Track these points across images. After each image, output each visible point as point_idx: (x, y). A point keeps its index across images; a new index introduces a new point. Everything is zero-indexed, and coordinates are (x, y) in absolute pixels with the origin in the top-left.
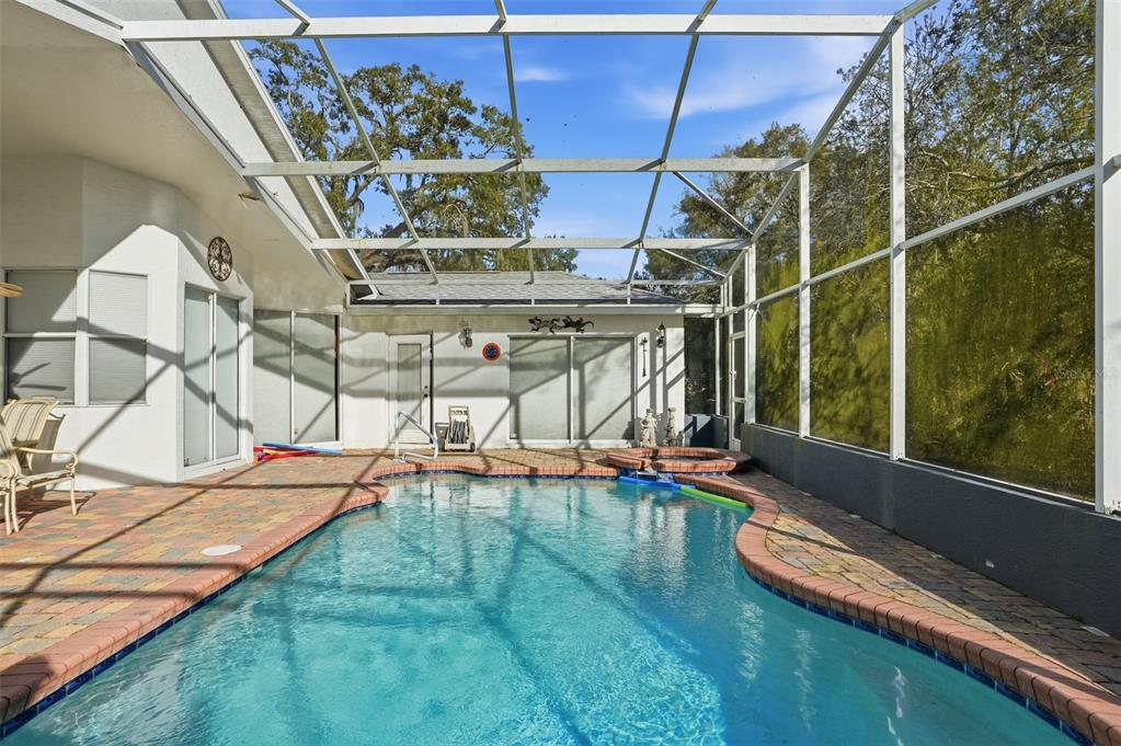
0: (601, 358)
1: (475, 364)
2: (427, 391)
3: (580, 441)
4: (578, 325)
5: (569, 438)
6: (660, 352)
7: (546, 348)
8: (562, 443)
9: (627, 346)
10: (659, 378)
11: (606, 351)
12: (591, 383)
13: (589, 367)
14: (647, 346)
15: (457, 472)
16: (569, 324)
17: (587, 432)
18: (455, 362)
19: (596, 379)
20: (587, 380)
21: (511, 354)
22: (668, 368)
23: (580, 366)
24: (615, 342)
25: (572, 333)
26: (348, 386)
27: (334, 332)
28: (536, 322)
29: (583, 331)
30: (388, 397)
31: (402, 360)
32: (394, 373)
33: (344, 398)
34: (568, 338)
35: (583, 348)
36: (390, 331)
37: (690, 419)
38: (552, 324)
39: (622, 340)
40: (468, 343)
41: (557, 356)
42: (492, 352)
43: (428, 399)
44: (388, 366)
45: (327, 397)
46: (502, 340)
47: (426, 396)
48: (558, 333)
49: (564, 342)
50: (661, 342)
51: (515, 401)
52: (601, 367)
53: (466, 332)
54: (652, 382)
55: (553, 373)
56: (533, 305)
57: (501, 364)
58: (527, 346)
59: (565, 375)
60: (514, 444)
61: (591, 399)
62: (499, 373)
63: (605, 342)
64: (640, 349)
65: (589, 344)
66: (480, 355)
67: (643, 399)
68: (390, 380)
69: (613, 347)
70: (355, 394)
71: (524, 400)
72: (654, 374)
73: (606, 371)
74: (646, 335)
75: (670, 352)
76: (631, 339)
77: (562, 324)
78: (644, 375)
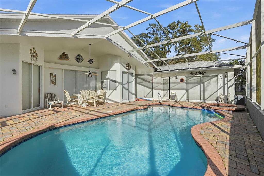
0: (209, 81)
1: (178, 83)
2: (169, 89)
3: (203, 101)
4: (202, 73)
5: (200, 100)
6: (226, 79)
7: (194, 79)
8: (199, 101)
9: (216, 78)
10: (226, 86)
11: (211, 79)
12: (206, 87)
13: (206, 83)
14: (222, 77)
15: (168, 105)
16: (200, 73)
17: (205, 99)
18: (175, 83)
19: (208, 86)
20: (205, 86)
21: (186, 81)
22: (229, 83)
23: (203, 83)
24: (213, 77)
25: (201, 75)
26: (154, 88)
27: (152, 77)
28: (192, 73)
29: (203, 75)
30: (162, 90)
31: (164, 82)
32: (163, 85)
33: (153, 90)
34: (200, 76)
35: (204, 79)
36: (162, 77)
37: (236, 97)
38: (196, 73)
39: (215, 76)
40: (177, 79)
41: (198, 81)
42: (182, 80)
44: (161, 84)
45: (151, 90)
46: (184, 78)
47: (168, 90)
48: (197, 75)
49: (199, 77)
50: (226, 76)
51: (187, 91)
52: (209, 83)
53: (176, 76)
54: (224, 87)
55: (197, 85)
56: (190, 69)
57: (184, 83)
58: (190, 79)
59: (200, 85)
60: (187, 101)
61: (206, 91)
62: (184, 85)
63: (210, 77)
64: (220, 78)
65: (206, 78)
66: (179, 81)
67: (221, 91)
68: (162, 86)
69: (213, 78)
70: (156, 89)
71: (190, 91)
72: (224, 84)
73: (211, 84)
74: (222, 75)
75: (229, 79)
76: (217, 76)
77: (198, 73)
78: (221, 85)
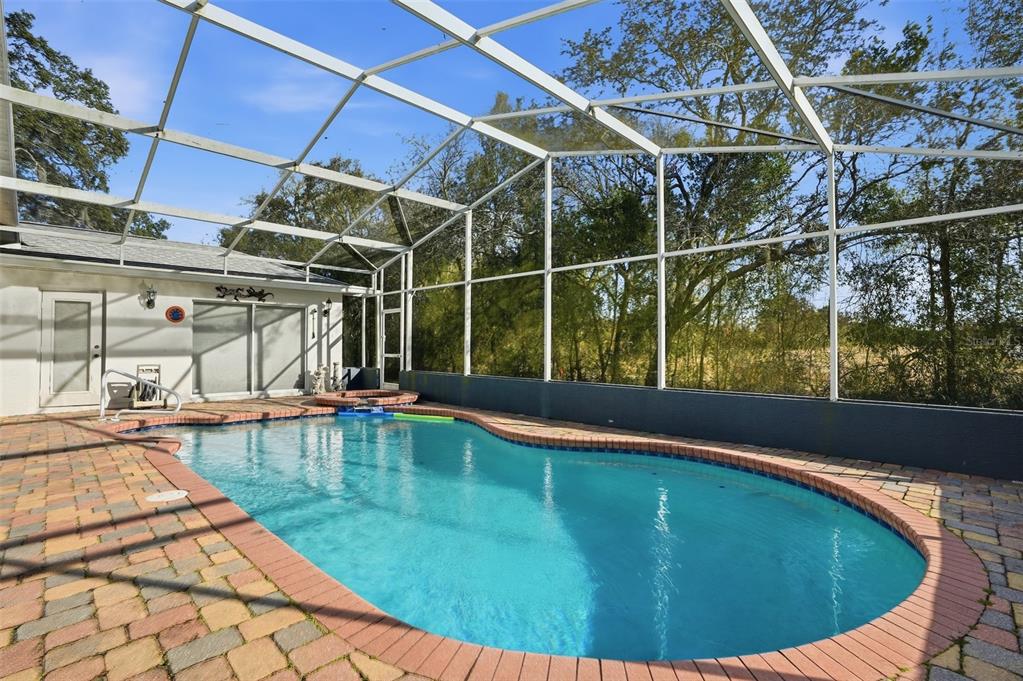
0: (277, 323)
1: (157, 325)
2: (99, 351)
3: (260, 392)
4: (261, 295)
5: (249, 389)
6: (325, 320)
7: (229, 313)
8: (245, 395)
9: (298, 315)
10: (324, 340)
11: (281, 318)
12: (268, 343)
13: (266, 331)
14: (316, 314)
16: (252, 293)
17: (264, 385)
18: (135, 322)
19: (272, 341)
20: (265, 340)
21: (194, 316)
22: (331, 333)
23: (259, 330)
24: (289, 311)
25: (254, 302)
28: (222, 290)
29: (264, 301)
30: (40, 358)
31: (59, 319)
32: (49, 334)
34: (250, 307)
35: (262, 315)
36: (44, 286)
37: (347, 372)
38: (237, 292)
39: (294, 310)
40: (150, 304)
41: (239, 320)
42: (175, 315)
43: (99, 360)
44: (41, 325)
46: (186, 303)
47: (96, 356)
48: (242, 301)
49: (245, 309)
50: (326, 313)
51: (197, 360)
52: (276, 331)
53: (151, 292)
54: (319, 343)
55: (234, 335)
56: (226, 275)
57: (184, 326)
58: (209, 311)
59: (245, 338)
60: (198, 399)
61: (268, 356)
62: (183, 334)
63: (280, 311)
64: (310, 317)
65: (266, 312)
66: (163, 317)
67: (312, 355)
68: (46, 339)
69: (286, 316)
71: (205, 359)
72: (320, 337)
73: (281, 334)
74: (315, 307)
75: (333, 321)
76: (303, 310)
77: (246, 293)
78: (314, 337)
